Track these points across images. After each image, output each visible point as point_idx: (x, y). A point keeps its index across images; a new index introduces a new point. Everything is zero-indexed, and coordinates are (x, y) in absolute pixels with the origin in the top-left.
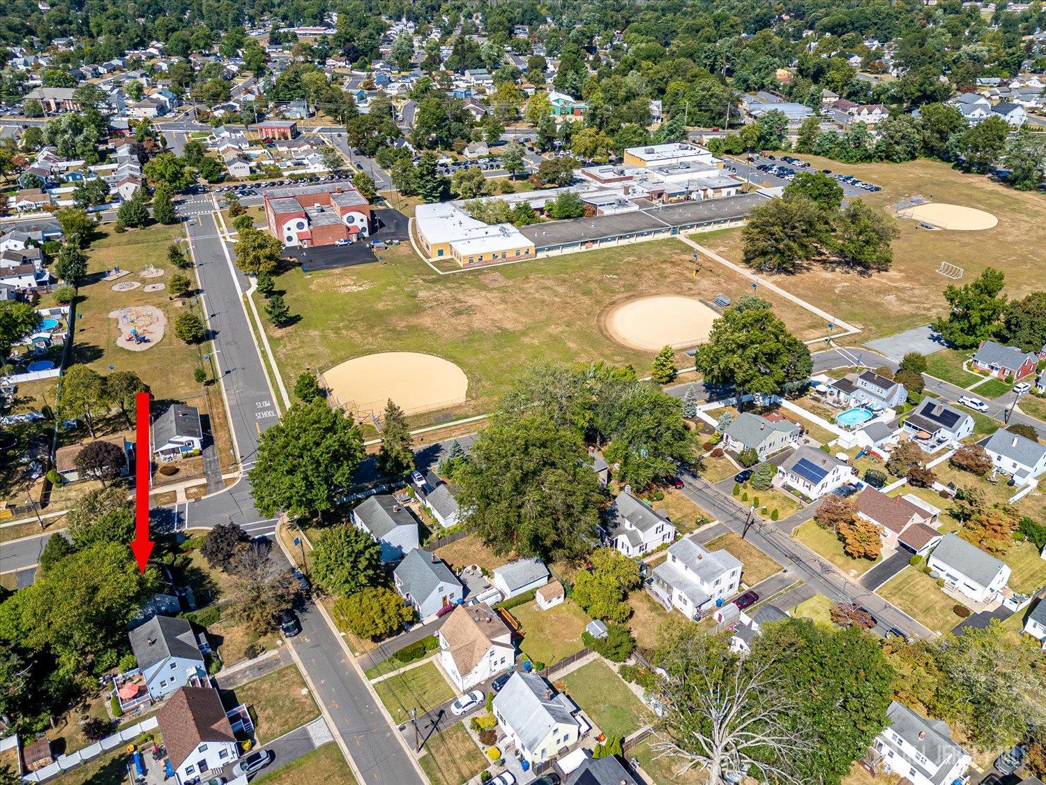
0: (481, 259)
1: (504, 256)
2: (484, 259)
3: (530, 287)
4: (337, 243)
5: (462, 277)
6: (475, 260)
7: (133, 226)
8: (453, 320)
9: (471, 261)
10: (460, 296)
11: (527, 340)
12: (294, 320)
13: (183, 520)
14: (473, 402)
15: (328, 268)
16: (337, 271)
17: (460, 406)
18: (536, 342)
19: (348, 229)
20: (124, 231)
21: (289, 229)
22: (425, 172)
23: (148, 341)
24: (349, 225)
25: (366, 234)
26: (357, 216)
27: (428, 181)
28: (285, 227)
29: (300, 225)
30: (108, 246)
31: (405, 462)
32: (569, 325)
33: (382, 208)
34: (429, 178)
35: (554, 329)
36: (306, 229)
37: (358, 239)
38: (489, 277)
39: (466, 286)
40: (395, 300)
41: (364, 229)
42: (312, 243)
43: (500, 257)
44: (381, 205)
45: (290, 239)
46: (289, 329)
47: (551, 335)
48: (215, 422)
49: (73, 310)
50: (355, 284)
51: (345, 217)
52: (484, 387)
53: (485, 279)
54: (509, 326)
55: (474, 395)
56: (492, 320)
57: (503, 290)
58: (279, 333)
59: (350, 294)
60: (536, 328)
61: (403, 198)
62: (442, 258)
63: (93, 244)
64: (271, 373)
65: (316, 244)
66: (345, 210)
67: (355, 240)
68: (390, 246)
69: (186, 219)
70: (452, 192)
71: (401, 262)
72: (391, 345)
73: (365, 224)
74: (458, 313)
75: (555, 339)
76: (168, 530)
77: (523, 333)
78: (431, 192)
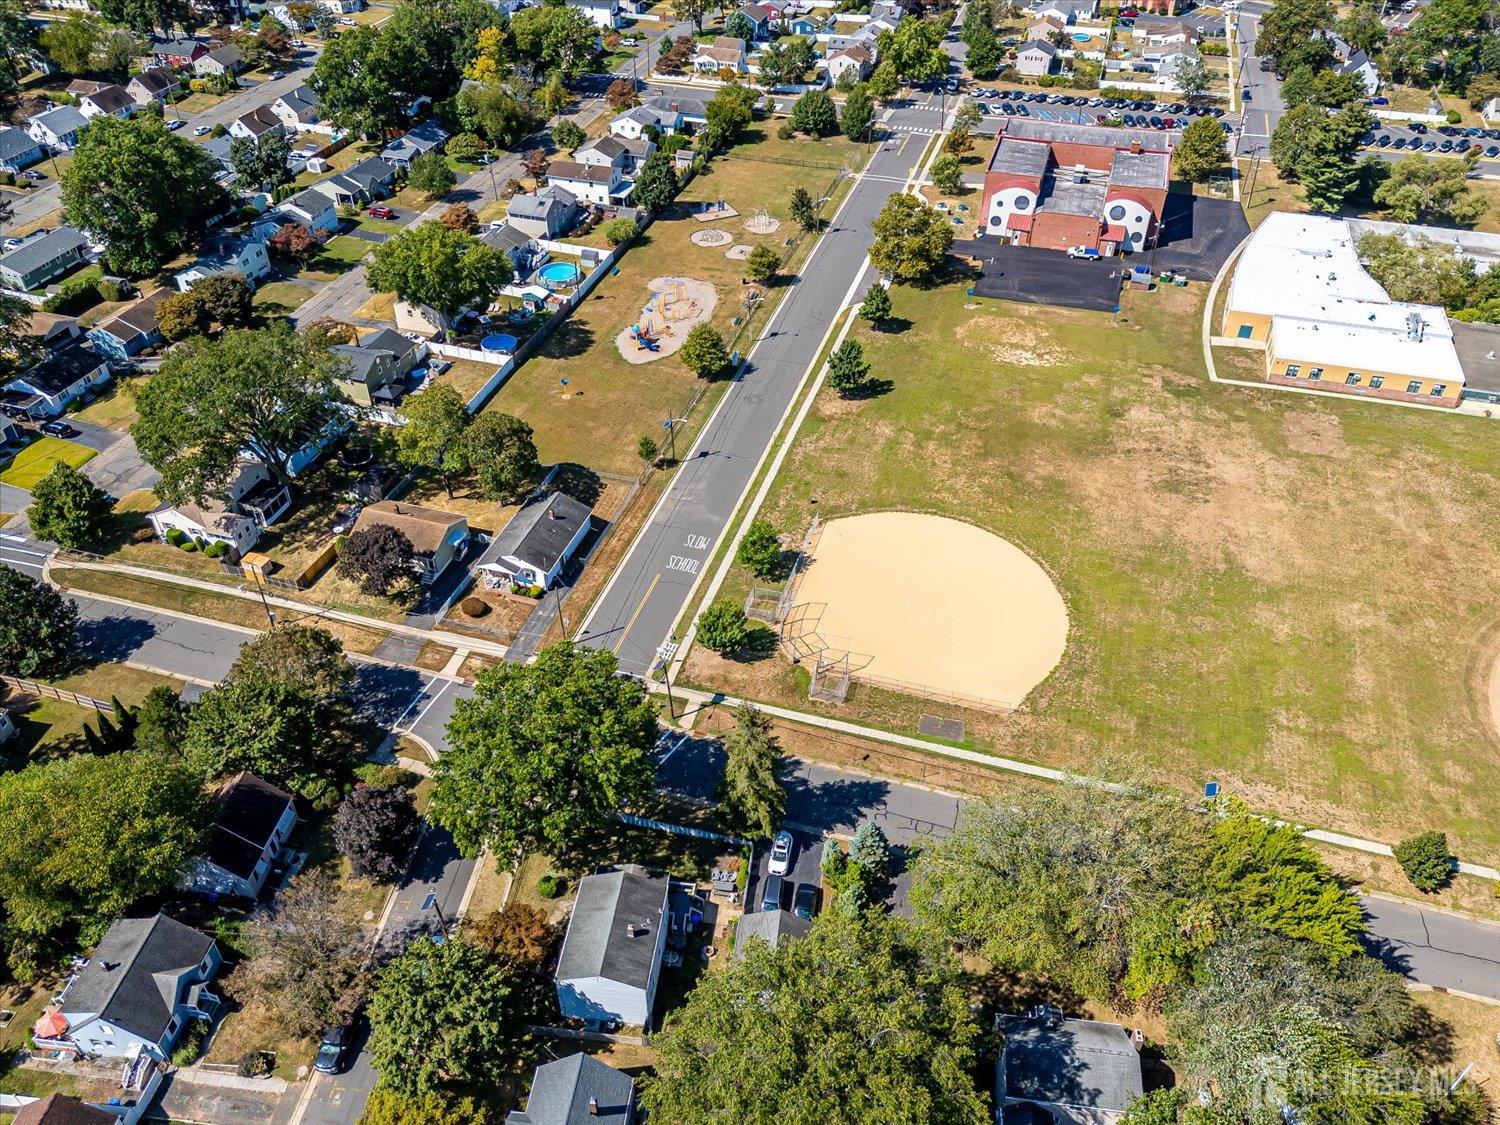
0: (1316, 375)
1: (1375, 384)
2: (1323, 377)
3: (1382, 481)
4: (1072, 251)
5: (1247, 403)
6: (1304, 373)
7: (807, 132)
8: (1148, 501)
9: (1292, 372)
10: (1208, 448)
11: (1263, 615)
12: (877, 388)
13: (418, 713)
14: (1027, 721)
15: (1017, 300)
16: (1025, 309)
17: (991, 717)
18: (1283, 630)
19: (1105, 228)
20: (790, 137)
21: (1000, 204)
22: (1330, 146)
23: (656, 349)
24: (1110, 222)
25: (1138, 247)
26: (1133, 209)
27: (1328, 165)
28: (995, 198)
29: (1021, 202)
30: (748, 159)
31: (753, 816)
32: (1402, 617)
33: (1220, 195)
34: (1335, 159)
35: (1352, 616)
36: (1029, 211)
37: (1116, 252)
38: (1308, 421)
39: (1243, 427)
40: (1075, 410)
41: (1137, 236)
42: (1029, 240)
43: (1365, 382)
44: (1218, 189)
45: (996, 221)
46: (855, 405)
47: (1333, 628)
48: (608, 543)
49: (617, 257)
50: (1033, 350)
51: (1109, 206)
52: (1078, 693)
53: (1294, 426)
54: (1253, 561)
55: (1043, 703)
56: (1231, 532)
57: (1312, 465)
58: (835, 406)
59: (1009, 369)
60: (1311, 592)
61: (1277, 183)
62: (1243, 343)
63: (736, 149)
64: (758, 484)
65: (1035, 244)
66: (1116, 192)
67: (1109, 253)
68: (1163, 286)
69: (886, 136)
70: (1376, 199)
71: (1155, 328)
72: (987, 508)
73: (1142, 228)
74: (1173, 486)
75: (1335, 641)
76: (385, 722)
77: (1272, 595)
78: (1327, 189)
